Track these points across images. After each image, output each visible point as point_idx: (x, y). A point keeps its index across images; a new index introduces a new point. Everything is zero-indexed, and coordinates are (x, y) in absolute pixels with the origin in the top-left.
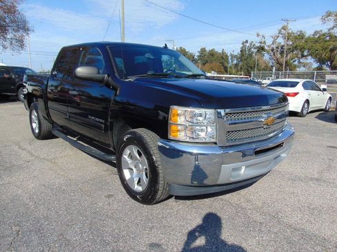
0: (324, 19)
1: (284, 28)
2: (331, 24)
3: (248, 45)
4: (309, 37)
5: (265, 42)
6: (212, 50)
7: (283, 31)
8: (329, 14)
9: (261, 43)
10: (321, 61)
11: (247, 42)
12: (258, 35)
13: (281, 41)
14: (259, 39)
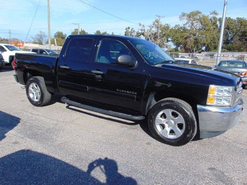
0: (180, 18)
1: (157, 21)
2: (185, 21)
3: (130, 30)
4: (172, 29)
5: (144, 30)
6: (105, 32)
7: (156, 23)
8: (184, 15)
9: (142, 30)
10: (178, 44)
11: (129, 28)
12: (140, 25)
13: (154, 30)
14: (140, 28)
